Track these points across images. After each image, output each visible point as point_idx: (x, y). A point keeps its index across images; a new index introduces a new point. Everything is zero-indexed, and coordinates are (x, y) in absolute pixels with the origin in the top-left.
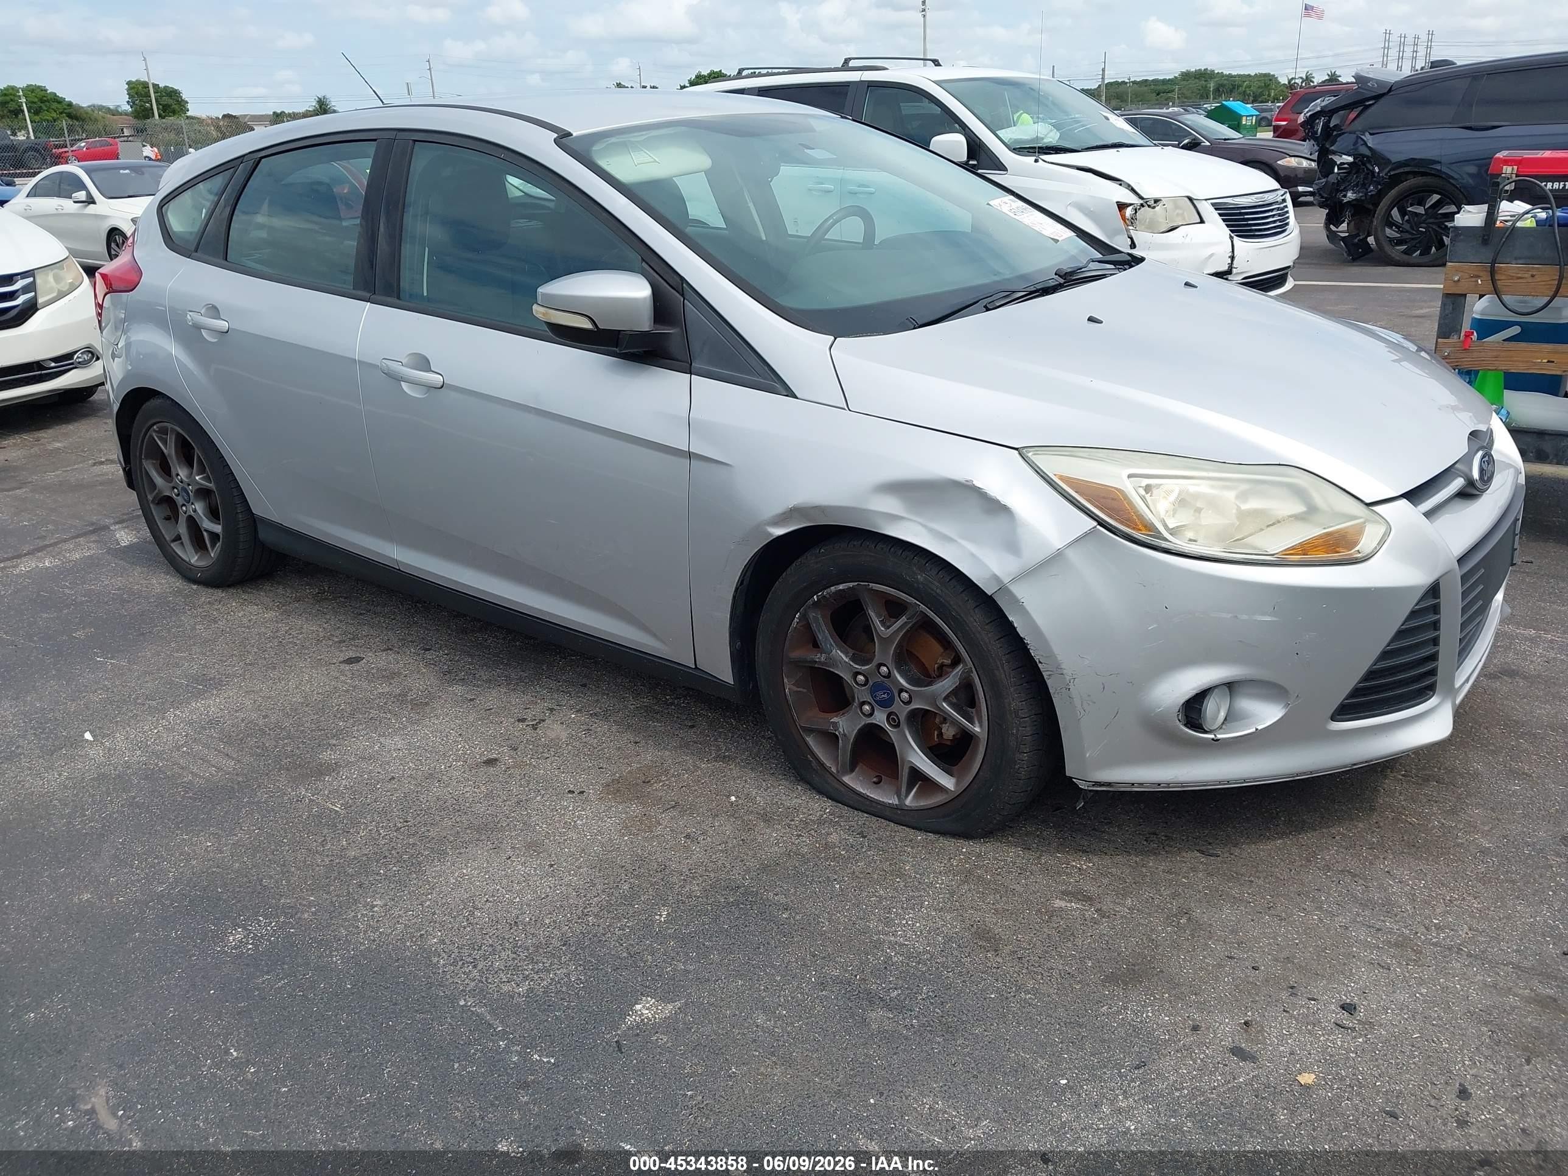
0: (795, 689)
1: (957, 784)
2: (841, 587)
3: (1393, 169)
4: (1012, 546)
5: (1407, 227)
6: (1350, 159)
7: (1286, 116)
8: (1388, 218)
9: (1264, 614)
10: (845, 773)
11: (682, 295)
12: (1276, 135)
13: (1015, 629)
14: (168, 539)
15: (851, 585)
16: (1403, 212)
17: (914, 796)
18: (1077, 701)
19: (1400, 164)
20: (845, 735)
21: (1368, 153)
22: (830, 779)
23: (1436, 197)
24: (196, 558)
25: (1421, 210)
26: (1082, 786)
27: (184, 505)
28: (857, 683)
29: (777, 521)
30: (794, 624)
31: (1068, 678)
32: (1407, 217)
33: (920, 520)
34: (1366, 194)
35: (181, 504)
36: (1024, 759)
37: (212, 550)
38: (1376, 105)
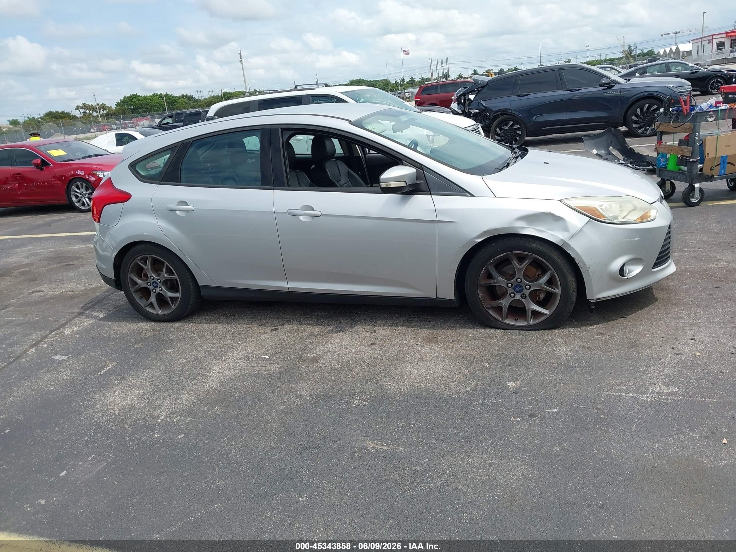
0: (483, 295)
1: (549, 312)
2: (502, 255)
3: (494, 114)
4: (566, 229)
5: (503, 134)
6: (477, 111)
7: (419, 97)
8: (495, 133)
9: (637, 238)
10: (505, 319)
11: (422, 170)
12: (417, 104)
13: (570, 255)
14: (143, 306)
15: (506, 254)
16: (501, 129)
17: (533, 320)
18: (591, 274)
19: (497, 111)
20: (505, 306)
21: (484, 108)
22: (500, 323)
23: (511, 123)
24: (161, 311)
25: (507, 128)
26: (592, 301)
27: (154, 289)
28: (508, 287)
29: (478, 237)
30: (483, 272)
31: (588, 267)
32: (502, 131)
33: (532, 227)
34: (486, 124)
35: (152, 289)
36: (574, 297)
37: (173, 305)
38: (483, 90)
